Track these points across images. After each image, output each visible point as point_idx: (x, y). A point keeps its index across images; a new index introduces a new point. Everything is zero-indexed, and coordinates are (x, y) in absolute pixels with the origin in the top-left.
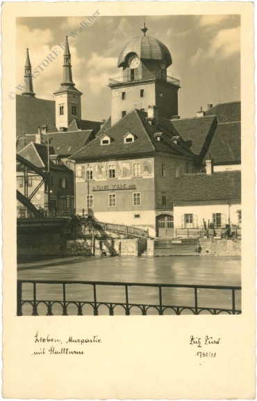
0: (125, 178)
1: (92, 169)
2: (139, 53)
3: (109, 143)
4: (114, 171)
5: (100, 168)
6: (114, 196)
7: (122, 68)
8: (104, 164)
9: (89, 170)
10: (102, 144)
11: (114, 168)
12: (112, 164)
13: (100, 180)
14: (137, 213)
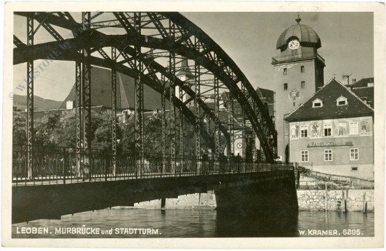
0: (341, 136)
1: (307, 128)
2: (299, 37)
3: (322, 105)
4: (330, 130)
5: (315, 127)
6: (330, 151)
7: (280, 50)
8: (319, 122)
9: (304, 129)
10: (313, 106)
11: (331, 127)
12: (327, 123)
13: (315, 138)
14: (355, 166)
